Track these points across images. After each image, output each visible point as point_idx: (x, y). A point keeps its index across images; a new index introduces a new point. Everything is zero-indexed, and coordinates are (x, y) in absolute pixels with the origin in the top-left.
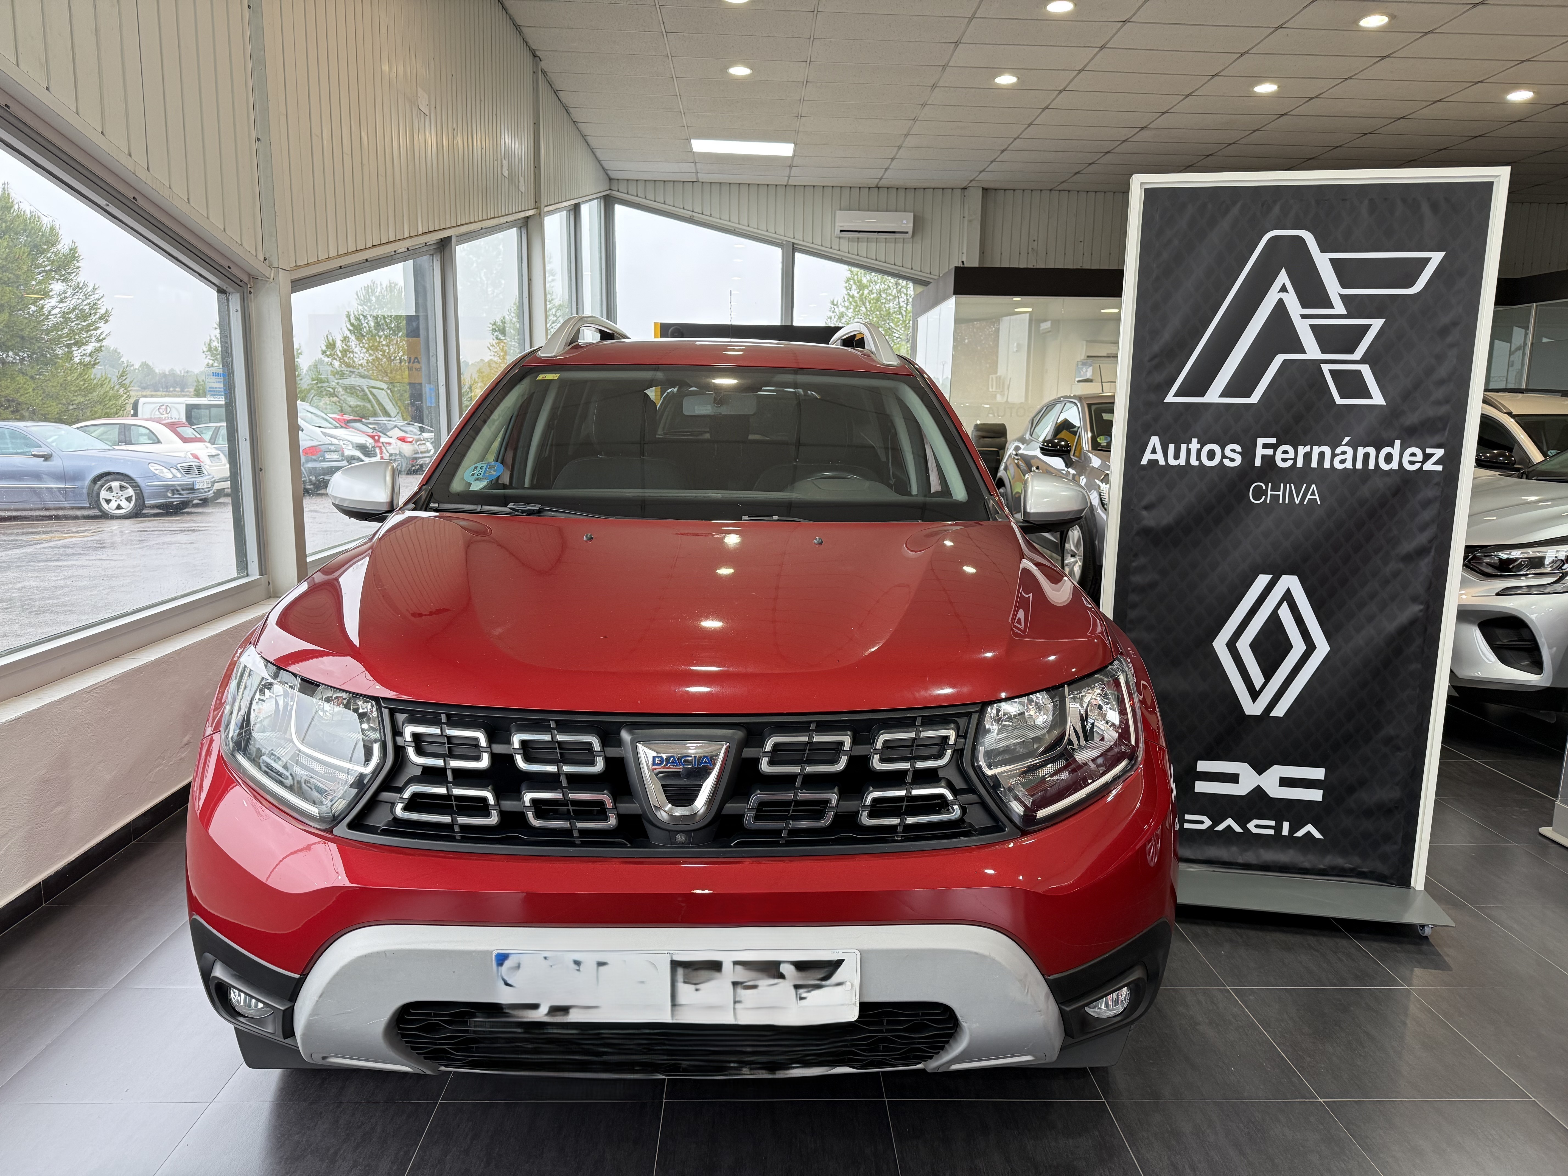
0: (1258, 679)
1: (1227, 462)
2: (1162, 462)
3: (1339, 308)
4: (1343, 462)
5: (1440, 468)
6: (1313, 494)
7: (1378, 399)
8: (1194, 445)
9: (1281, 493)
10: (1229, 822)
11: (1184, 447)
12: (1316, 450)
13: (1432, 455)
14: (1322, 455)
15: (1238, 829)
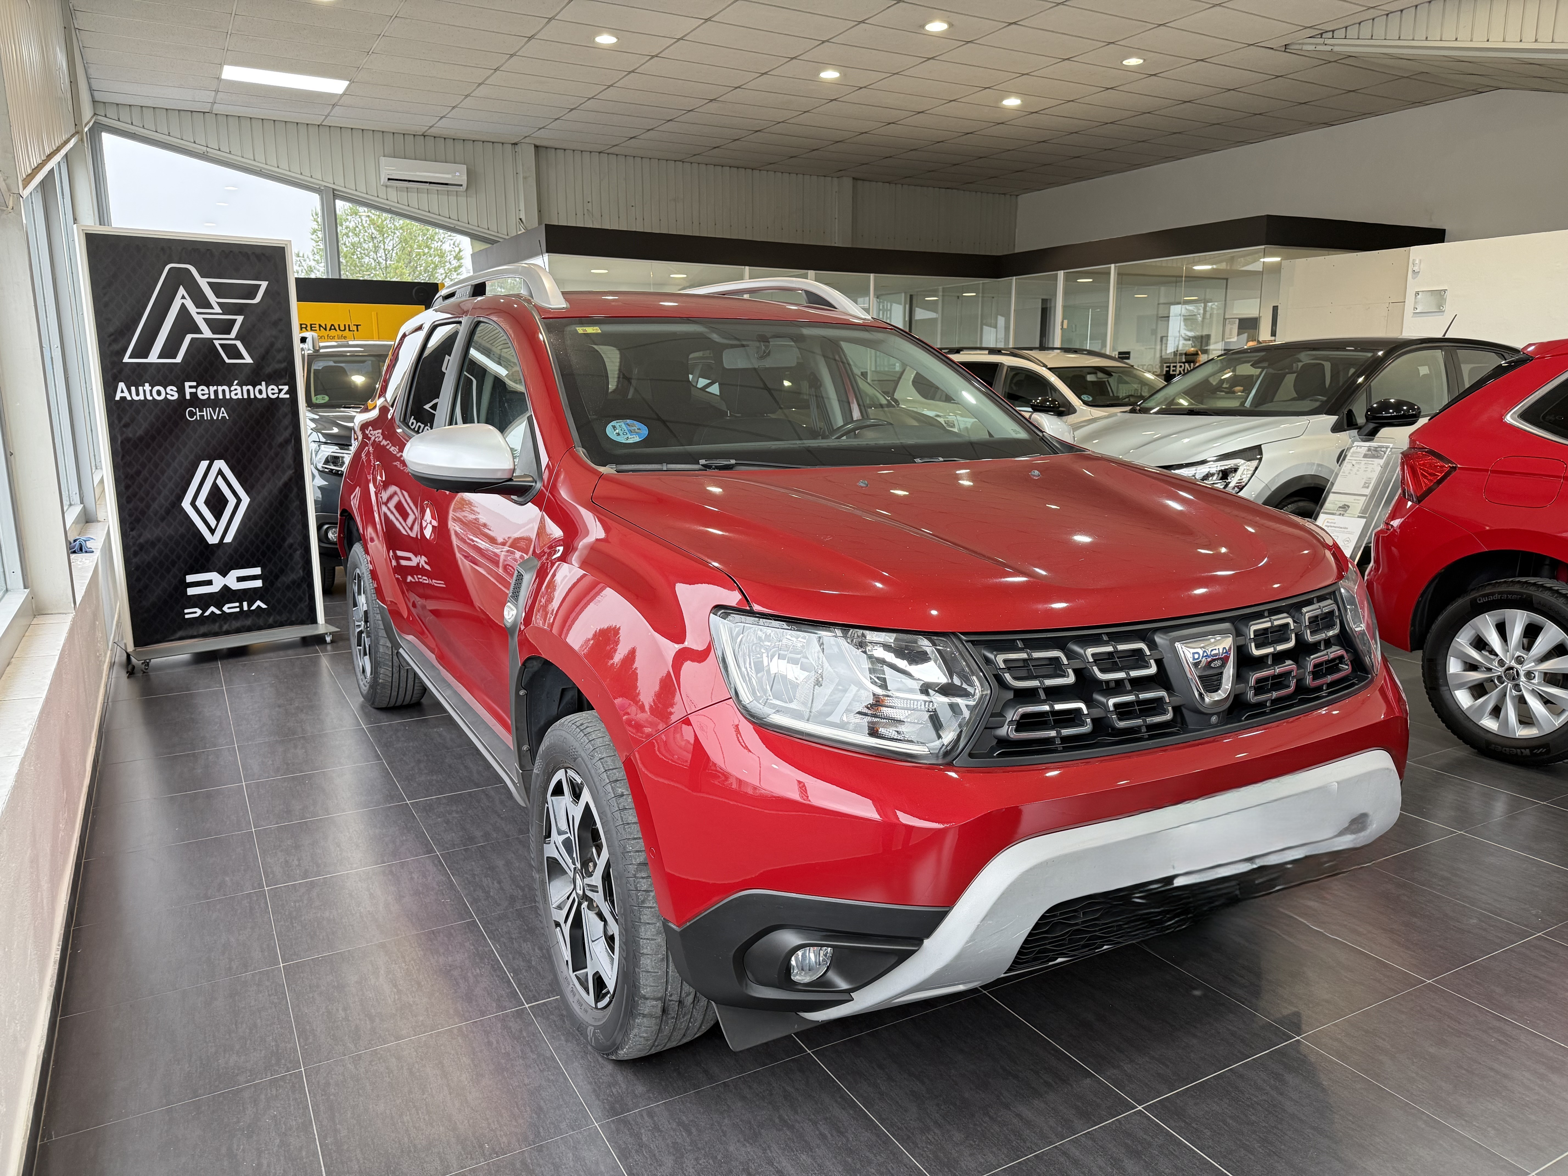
0: (212, 522)
1: (169, 397)
2: (129, 398)
3: (217, 309)
4: (236, 394)
5: (288, 396)
6: (223, 413)
7: (248, 360)
8: (147, 387)
9: (205, 413)
10: (212, 609)
11: (141, 388)
12: (220, 389)
13: (282, 389)
14: (224, 391)
15: (218, 612)
